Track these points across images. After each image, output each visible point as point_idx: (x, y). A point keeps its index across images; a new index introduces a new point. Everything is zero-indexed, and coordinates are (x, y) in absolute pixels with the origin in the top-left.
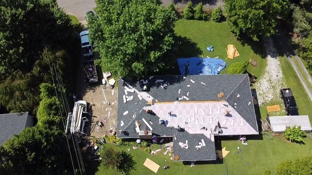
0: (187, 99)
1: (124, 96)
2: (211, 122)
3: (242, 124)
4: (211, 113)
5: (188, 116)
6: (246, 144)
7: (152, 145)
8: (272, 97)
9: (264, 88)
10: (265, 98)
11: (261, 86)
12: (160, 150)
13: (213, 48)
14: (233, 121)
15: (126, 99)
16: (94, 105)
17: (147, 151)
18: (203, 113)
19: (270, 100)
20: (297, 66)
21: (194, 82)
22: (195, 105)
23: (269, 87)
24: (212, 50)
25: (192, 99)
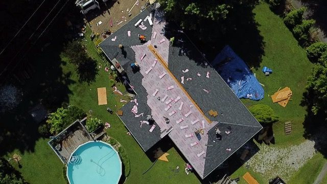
0: (182, 82)
1: (141, 20)
2: (178, 122)
3: (199, 155)
4: (186, 115)
5: (166, 96)
6: (188, 174)
7: (120, 84)
8: (263, 172)
9: (267, 157)
10: (256, 164)
11: (268, 153)
12: (121, 94)
13: (270, 73)
14: (195, 143)
15: (140, 24)
16: (119, 3)
17: (112, 82)
18: (180, 108)
19: (258, 171)
20: (323, 179)
21: (208, 76)
22: (183, 94)
23: (272, 162)
24: (267, 73)
25: (186, 87)
